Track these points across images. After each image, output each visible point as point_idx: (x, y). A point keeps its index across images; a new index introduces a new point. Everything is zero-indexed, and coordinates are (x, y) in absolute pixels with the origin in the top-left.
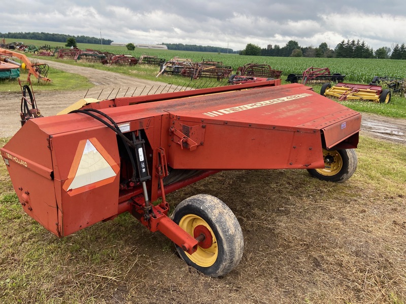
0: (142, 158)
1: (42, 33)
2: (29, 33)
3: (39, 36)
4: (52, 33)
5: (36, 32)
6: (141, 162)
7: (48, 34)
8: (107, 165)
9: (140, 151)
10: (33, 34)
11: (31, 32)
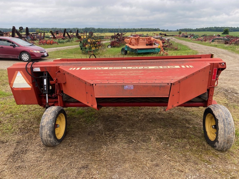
0: (45, 84)
1: (215, 27)
2: (207, 28)
3: (212, 29)
4: (220, 27)
5: (211, 27)
6: (44, 85)
7: (218, 27)
8: (25, 82)
9: (45, 80)
10: (210, 28)
11: (209, 27)
